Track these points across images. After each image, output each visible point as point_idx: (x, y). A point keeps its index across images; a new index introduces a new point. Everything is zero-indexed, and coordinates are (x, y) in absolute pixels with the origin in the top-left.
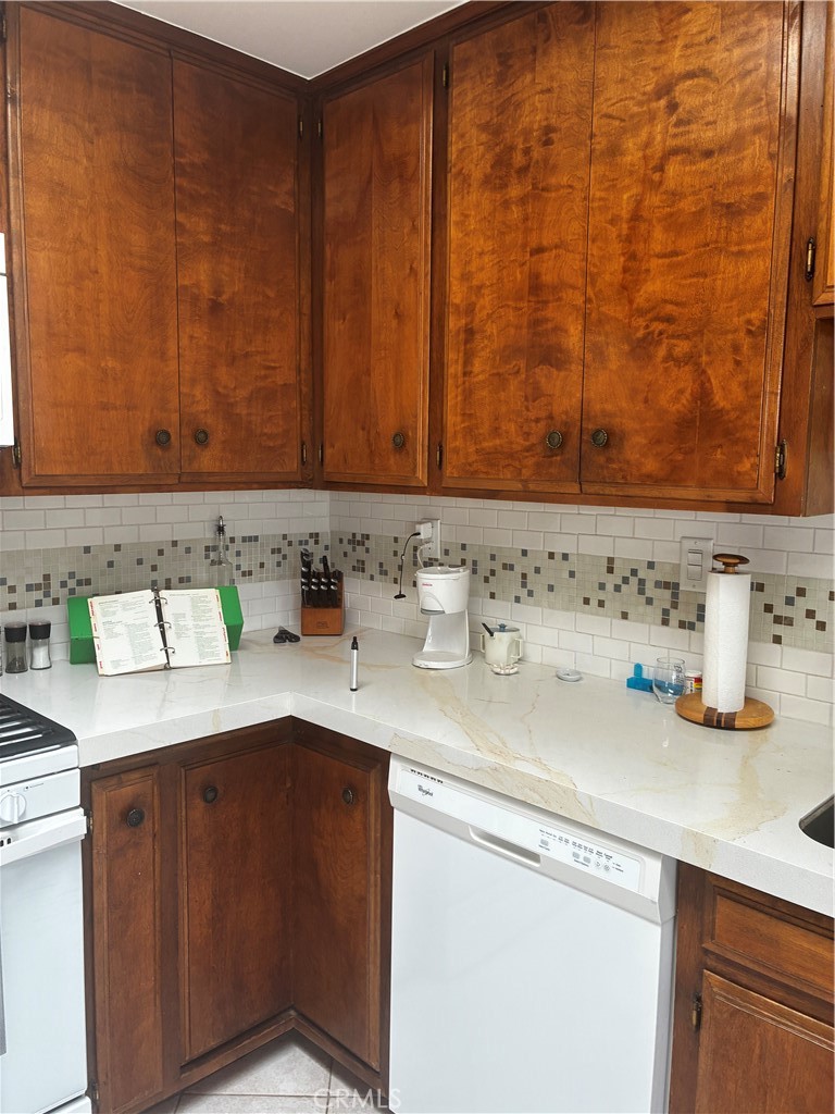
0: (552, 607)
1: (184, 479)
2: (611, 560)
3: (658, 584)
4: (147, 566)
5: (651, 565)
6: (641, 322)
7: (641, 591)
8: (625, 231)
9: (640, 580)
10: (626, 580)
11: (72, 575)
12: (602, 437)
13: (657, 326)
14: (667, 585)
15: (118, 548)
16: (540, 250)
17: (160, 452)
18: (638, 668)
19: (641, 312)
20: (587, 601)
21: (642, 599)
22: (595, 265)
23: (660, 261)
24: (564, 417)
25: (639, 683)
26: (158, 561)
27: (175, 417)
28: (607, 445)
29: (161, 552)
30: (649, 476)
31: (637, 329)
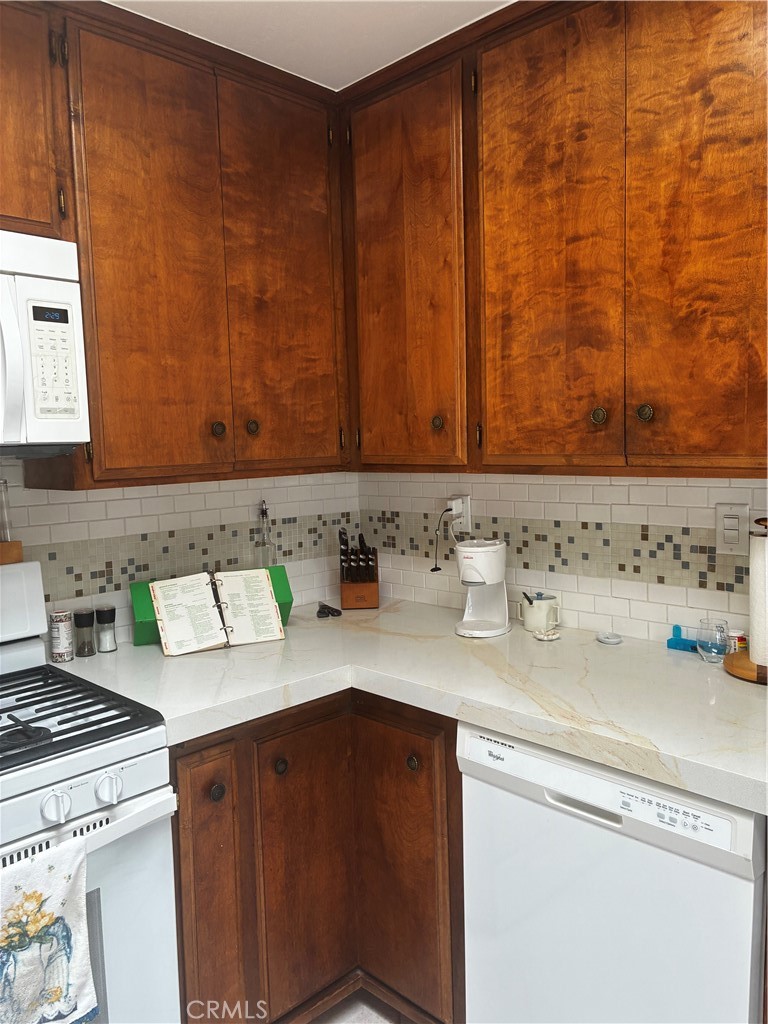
0: (587, 574)
1: (237, 467)
2: (645, 528)
3: (694, 549)
4: (198, 550)
5: (686, 531)
6: (684, 301)
7: (677, 556)
8: (663, 217)
9: (671, 541)
10: (661, 546)
11: (131, 562)
12: (648, 411)
13: (700, 305)
14: (702, 550)
15: (172, 534)
16: (576, 239)
17: (216, 443)
18: (677, 629)
19: (683, 292)
20: (622, 568)
21: (678, 563)
22: (634, 251)
23: (702, 243)
24: (607, 394)
25: (680, 643)
26: (209, 545)
27: (229, 409)
28: (652, 420)
29: (210, 537)
30: (697, 447)
31: (680, 308)
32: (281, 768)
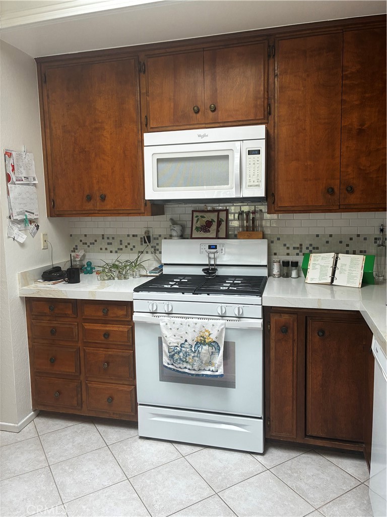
1: (341, 207)
4: (344, 244)
11: (311, 245)
15: (331, 236)
17: (330, 196)
26: (350, 242)
29: (351, 239)
32: (321, 334)
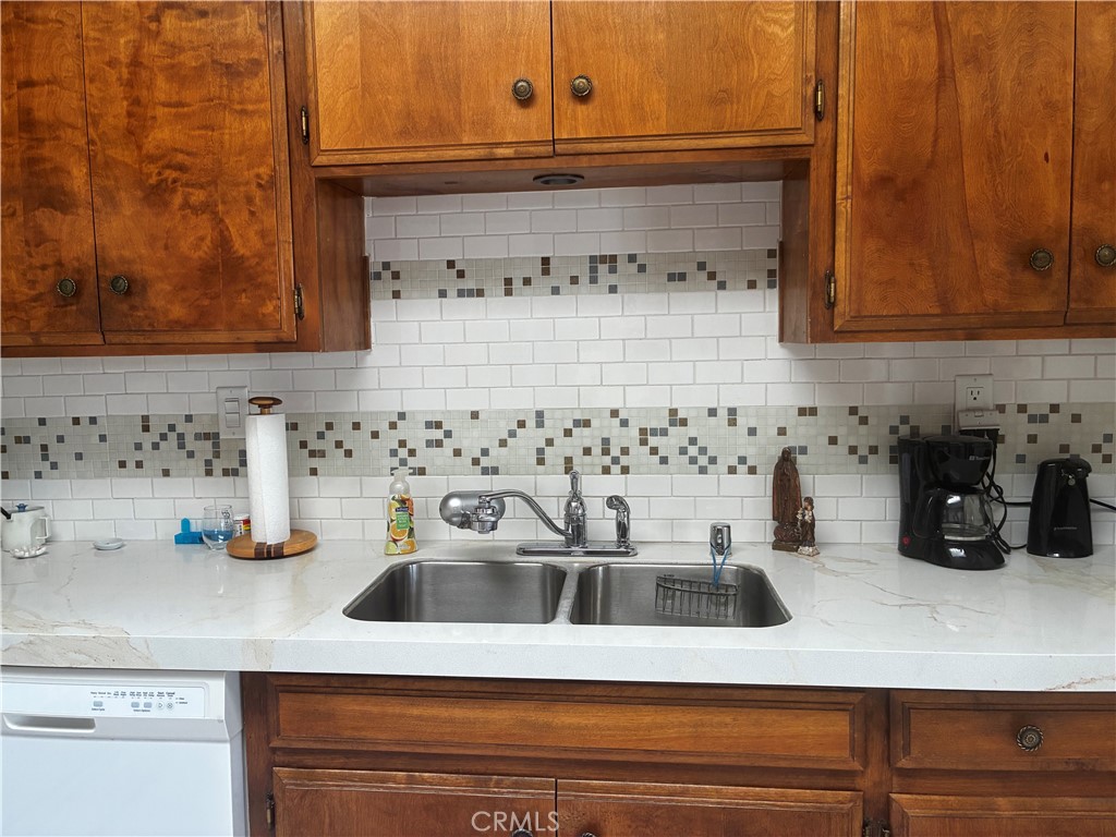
0: (81, 476)
2: (145, 418)
3: (198, 437)
5: (189, 418)
6: (153, 169)
7: (181, 446)
8: (125, 76)
9: (178, 434)
10: (164, 437)
12: (123, 284)
13: (170, 174)
14: (207, 436)
16: (28, 84)
18: (186, 523)
19: (152, 159)
20: (122, 464)
21: (183, 453)
22: (95, 107)
23: (166, 110)
24: (76, 264)
25: (189, 537)
28: (128, 293)
30: (177, 322)
31: (149, 176)
